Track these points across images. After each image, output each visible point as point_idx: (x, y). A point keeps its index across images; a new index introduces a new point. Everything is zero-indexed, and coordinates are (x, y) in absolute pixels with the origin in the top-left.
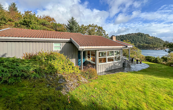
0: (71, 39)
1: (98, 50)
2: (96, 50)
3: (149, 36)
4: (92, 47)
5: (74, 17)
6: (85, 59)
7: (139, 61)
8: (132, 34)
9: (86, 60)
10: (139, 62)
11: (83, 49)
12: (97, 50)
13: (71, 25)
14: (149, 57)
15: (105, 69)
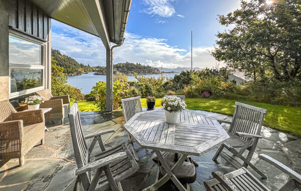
3: (60, 54)
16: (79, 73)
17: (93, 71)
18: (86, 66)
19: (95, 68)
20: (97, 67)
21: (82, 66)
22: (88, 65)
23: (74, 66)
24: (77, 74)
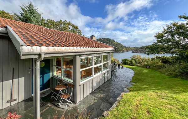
0: (6, 28)
1: (80, 55)
2: (76, 55)
3: (114, 41)
4: (66, 48)
5: (33, 4)
6: (51, 73)
7: (120, 65)
8: (103, 39)
9: (53, 74)
10: (121, 67)
11: (40, 55)
12: (78, 55)
13: (28, 15)
14: (125, 60)
15: (91, 90)
16: (123, 51)
17: (132, 50)
18: (127, 47)
19: (133, 48)
20: (135, 48)
21: (125, 47)
22: (129, 47)
23: (121, 47)
24: (123, 52)
